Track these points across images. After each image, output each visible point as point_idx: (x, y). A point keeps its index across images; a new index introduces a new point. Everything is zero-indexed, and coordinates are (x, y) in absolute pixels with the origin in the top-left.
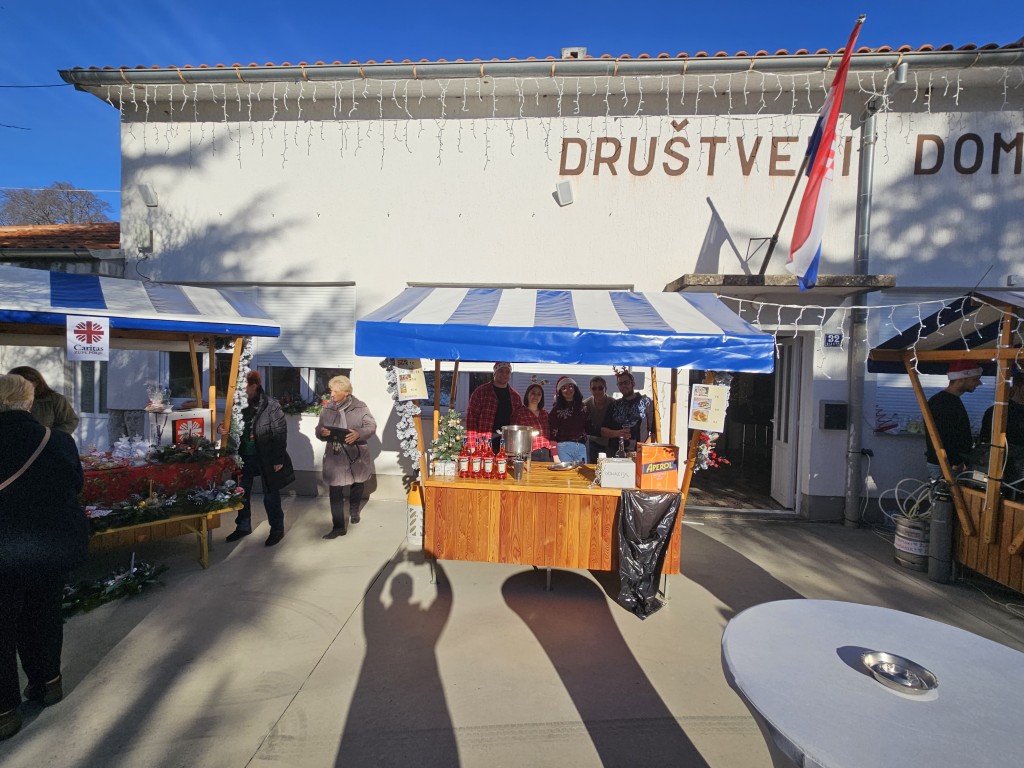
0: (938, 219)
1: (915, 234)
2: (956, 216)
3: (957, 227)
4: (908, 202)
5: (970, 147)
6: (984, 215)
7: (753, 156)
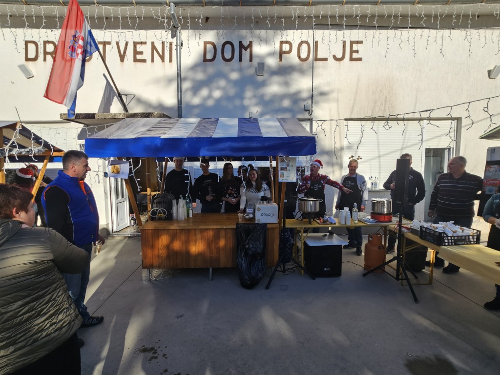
0: (214, 85)
1: (204, 92)
2: (222, 83)
3: (223, 89)
4: (200, 76)
5: (228, 47)
6: (236, 83)
7: (125, 52)
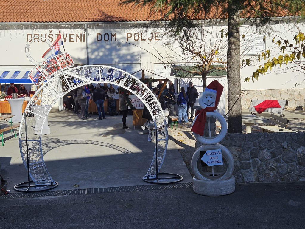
0: (100, 50)
1: (96, 53)
2: (103, 50)
3: (104, 52)
4: (94, 47)
6: (109, 50)
7: (66, 38)
